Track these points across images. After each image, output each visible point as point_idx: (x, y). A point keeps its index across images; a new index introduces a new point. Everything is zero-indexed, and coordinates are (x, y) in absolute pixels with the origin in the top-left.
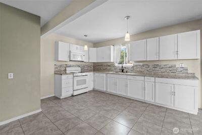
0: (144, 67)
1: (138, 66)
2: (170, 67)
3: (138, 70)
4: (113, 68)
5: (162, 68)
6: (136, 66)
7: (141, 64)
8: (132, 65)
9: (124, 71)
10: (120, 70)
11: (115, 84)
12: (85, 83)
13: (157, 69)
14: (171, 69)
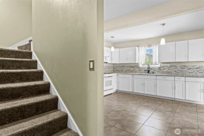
0: (172, 68)
1: (165, 67)
2: (197, 68)
3: (165, 71)
4: (137, 69)
5: (190, 69)
6: (163, 67)
7: (169, 65)
8: (159, 66)
9: (150, 72)
10: (145, 71)
11: (143, 84)
12: (111, 84)
13: (185, 70)
14: (198, 70)
